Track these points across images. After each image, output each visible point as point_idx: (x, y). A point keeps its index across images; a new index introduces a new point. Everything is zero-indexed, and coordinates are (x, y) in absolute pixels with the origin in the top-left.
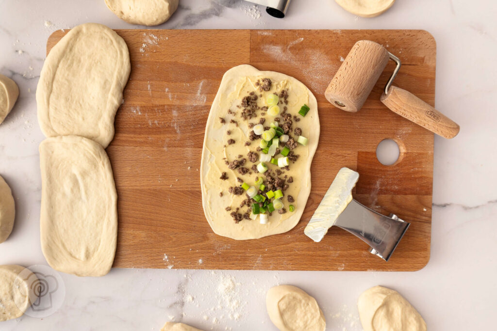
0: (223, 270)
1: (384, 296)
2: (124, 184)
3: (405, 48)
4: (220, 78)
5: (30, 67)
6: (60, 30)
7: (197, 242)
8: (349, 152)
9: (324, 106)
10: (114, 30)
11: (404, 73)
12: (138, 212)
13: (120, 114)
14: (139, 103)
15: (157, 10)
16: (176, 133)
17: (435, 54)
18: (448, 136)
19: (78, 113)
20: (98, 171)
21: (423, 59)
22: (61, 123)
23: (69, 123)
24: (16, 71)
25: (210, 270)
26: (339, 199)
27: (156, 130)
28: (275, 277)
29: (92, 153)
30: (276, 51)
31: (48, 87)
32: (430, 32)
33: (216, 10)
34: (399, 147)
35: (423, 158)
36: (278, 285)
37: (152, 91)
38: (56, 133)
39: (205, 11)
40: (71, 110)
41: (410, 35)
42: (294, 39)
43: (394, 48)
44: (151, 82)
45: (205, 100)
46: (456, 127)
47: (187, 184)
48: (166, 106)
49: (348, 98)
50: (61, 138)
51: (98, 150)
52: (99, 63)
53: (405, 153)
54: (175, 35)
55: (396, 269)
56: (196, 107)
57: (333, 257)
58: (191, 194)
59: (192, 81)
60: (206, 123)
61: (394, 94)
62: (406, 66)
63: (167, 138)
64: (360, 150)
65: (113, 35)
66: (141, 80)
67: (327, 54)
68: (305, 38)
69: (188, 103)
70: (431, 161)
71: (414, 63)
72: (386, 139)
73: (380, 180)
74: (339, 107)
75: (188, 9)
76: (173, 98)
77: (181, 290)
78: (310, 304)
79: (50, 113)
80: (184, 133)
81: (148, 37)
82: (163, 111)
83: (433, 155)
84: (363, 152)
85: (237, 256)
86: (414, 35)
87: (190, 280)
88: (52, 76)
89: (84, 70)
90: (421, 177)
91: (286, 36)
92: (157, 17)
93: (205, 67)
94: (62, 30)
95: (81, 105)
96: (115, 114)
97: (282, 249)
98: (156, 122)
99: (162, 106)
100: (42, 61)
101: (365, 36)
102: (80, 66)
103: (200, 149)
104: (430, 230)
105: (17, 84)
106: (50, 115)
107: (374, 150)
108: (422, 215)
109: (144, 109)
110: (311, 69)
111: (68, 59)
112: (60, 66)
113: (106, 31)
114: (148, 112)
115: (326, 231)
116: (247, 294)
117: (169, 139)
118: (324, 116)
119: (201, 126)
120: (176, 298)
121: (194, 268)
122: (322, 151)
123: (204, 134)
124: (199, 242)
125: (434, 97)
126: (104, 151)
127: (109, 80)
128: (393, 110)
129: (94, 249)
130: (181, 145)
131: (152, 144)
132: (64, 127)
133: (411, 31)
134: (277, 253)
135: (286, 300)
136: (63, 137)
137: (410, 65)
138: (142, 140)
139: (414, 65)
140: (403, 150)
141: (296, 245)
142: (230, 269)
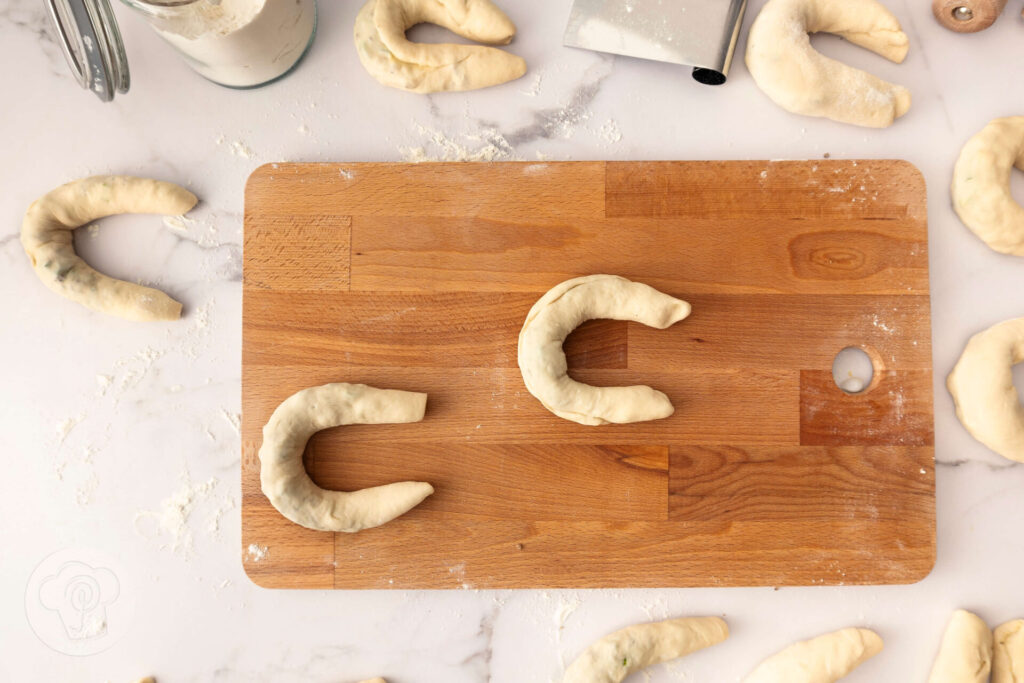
0: (563, 590)
6: (270, 165)
7: (516, 539)
8: (782, 371)
17: (924, 200)
21: (904, 210)
24: (185, 235)
25: (540, 591)
27: (441, 337)
32: (913, 163)
33: (544, 127)
34: (871, 360)
35: (915, 380)
39: (524, 130)
41: (880, 168)
47: (499, 434)
48: (458, 295)
53: (882, 372)
55: (877, 580)
56: (511, 295)
58: (505, 451)
59: (505, 250)
62: (877, 221)
63: (461, 350)
64: (805, 367)
66: (413, 250)
69: (497, 289)
71: (889, 216)
72: (849, 348)
75: (493, 125)
77: (486, 629)
80: (490, 342)
82: (453, 302)
83: (930, 375)
84: (808, 371)
85: (590, 563)
86: (887, 169)
87: (503, 609)
90: (914, 414)
91: (667, 173)
93: (527, 226)
94: (274, 164)
97: (672, 548)
99: (451, 294)
104: (934, 508)
107: (828, 367)
108: (918, 481)
114: (426, 306)
117: (465, 352)
120: (479, 645)
121: (511, 586)
130: (486, 363)
131: (433, 362)
133: (881, 162)
134: (662, 556)
137: (883, 219)
138: (415, 354)
139: (889, 219)
140: (879, 366)
141: (697, 540)
142: (577, 587)
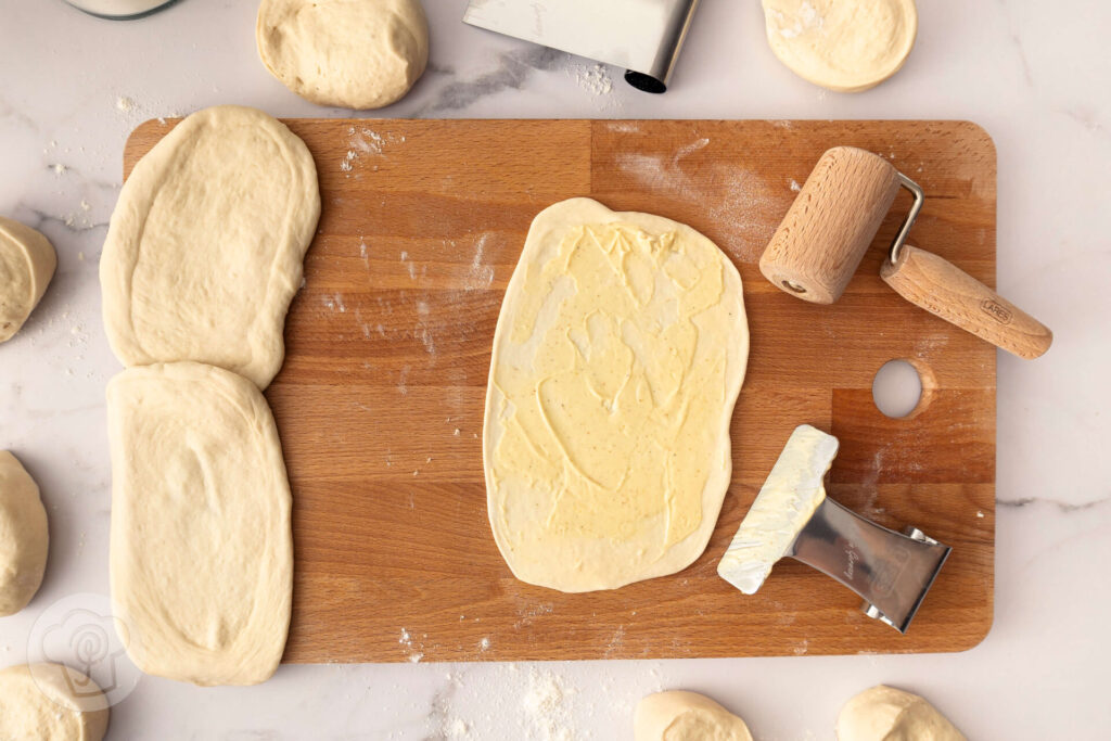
0: (536, 663)
1: (897, 711)
2: (308, 470)
3: (931, 161)
4: (524, 228)
5: (83, 204)
6: (155, 121)
7: (476, 601)
8: (814, 391)
9: (757, 288)
10: (282, 121)
11: (929, 216)
12: (338, 535)
13: (298, 311)
14: (342, 286)
15: (380, 78)
16: (425, 352)
17: (994, 172)
18: (1028, 354)
19: (200, 311)
20: (246, 442)
21: (968, 185)
22: (160, 333)
23: (179, 334)
24: (49, 212)
25: (506, 663)
26: (795, 497)
27: (380, 347)
28: (652, 673)
29: (234, 402)
30: (648, 167)
31: (129, 253)
32: (981, 124)
33: (513, 75)
34: (920, 376)
35: (974, 402)
36: (660, 690)
37: (370, 257)
38: (149, 356)
39: (487, 77)
40: (182, 304)
41: (938, 132)
42: (689, 141)
43: (905, 160)
44: (368, 238)
45: (491, 278)
46: (1044, 334)
47: (454, 470)
48: (402, 293)
49: (815, 275)
50: (162, 367)
51: (248, 394)
52: (247, 197)
53: (934, 391)
54: (420, 133)
55: (920, 647)
56: (470, 294)
57: (783, 625)
58: (461, 491)
59: (462, 235)
60: (494, 329)
61: (912, 264)
62: (935, 200)
63: (405, 364)
64: (838, 385)
65: (279, 132)
66: (344, 234)
67: (761, 173)
68: (713, 139)
69: (452, 286)
70: (990, 405)
71: (949, 194)
72: (893, 360)
73: (882, 450)
74: (792, 293)
75: (448, 71)
76: (418, 274)
77: (438, 709)
78: (734, 734)
79: (133, 310)
80: (444, 353)
81: (359, 136)
82: (396, 302)
83: (994, 394)
84: (844, 391)
85: (568, 630)
86: (949, 133)
87: (460, 685)
88: (138, 225)
89: (213, 212)
90: (972, 444)
91: (671, 135)
92: (380, 91)
93: (491, 204)
94: (160, 119)
95: (206, 293)
96: (286, 311)
97: (670, 610)
98: (380, 328)
99: (392, 291)
100: (112, 189)
101: (843, 135)
102: (204, 203)
103: (481, 389)
104: (992, 559)
105: (51, 241)
106: (133, 315)
107: (866, 386)
108: (974, 526)
109: (351, 299)
110: (726, 206)
111: (177, 187)
112: (157, 203)
113: (263, 123)
114: (362, 307)
115: (769, 570)
116: (590, 714)
117: (410, 367)
118: (759, 311)
119: (482, 336)
120: (428, 728)
121: (470, 658)
122: (755, 389)
123: (490, 354)
124: (482, 600)
125: (994, 268)
126: (261, 398)
127: (272, 234)
128: (909, 297)
129: (239, 623)
130: (437, 380)
131: (371, 378)
132: (167, 342)
133: (942, 123)
134: (657, 621)
135: (682, 725)
136: (166, 365)
137: (941, 197)
138: (346, 369)
139: (949, 198)
140: (930, 384)
141: (700, 601)
142: (552, 659)
